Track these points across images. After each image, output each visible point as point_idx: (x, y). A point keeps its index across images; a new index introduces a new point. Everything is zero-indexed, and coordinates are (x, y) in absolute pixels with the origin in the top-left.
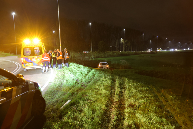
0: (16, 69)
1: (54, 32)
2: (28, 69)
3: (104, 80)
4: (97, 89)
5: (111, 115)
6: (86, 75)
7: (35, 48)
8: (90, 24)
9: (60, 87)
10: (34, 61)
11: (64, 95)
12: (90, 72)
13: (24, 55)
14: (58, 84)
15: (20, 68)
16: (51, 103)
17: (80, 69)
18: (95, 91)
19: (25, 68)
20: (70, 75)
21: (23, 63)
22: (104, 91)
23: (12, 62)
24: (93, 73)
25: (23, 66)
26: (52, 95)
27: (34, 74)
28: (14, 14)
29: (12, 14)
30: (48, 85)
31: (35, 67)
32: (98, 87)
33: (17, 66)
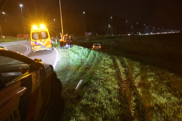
0: (27, 51)
1: (54, 20)
2: (37, 51)
3: (106, 59)
4: (103, 68)
5: (126, 94)
6: (88, 55)
7: (42, 33)
8: (84, 13)
9: (68, 67)
10: (42, 44)
11: (74, 74)
12: (90, 52)
13: (33, 39)
14: (66, 64)
15: (30, 50)
16: (65, 83)
17: (81, 50)
18: (101, 70)
19: (34, 50)
20: (74, 55)
21: (32, 46)
22: (110, 70)
23: (23, 45)
24: (93, 53)
25: (33, 49)
26: (63, 74)
27: (43, 55)
28: (21, 5)
29: (20, 6)
30: (57, 64)
31: (43, 49)
32: (103, 66)
33: (28, 48)
